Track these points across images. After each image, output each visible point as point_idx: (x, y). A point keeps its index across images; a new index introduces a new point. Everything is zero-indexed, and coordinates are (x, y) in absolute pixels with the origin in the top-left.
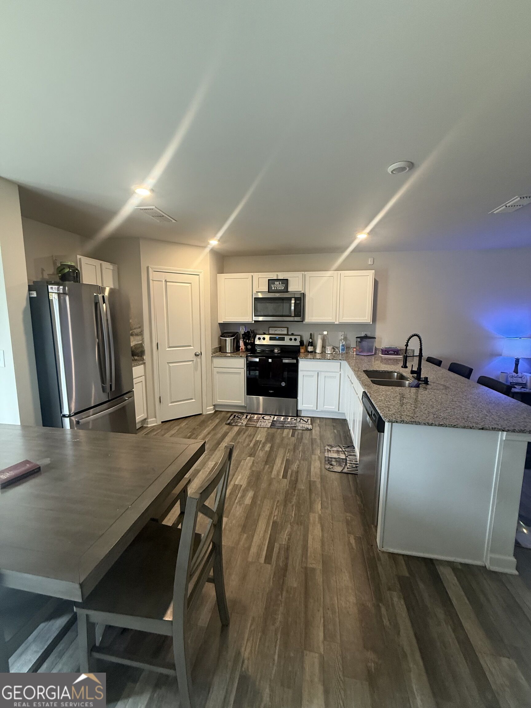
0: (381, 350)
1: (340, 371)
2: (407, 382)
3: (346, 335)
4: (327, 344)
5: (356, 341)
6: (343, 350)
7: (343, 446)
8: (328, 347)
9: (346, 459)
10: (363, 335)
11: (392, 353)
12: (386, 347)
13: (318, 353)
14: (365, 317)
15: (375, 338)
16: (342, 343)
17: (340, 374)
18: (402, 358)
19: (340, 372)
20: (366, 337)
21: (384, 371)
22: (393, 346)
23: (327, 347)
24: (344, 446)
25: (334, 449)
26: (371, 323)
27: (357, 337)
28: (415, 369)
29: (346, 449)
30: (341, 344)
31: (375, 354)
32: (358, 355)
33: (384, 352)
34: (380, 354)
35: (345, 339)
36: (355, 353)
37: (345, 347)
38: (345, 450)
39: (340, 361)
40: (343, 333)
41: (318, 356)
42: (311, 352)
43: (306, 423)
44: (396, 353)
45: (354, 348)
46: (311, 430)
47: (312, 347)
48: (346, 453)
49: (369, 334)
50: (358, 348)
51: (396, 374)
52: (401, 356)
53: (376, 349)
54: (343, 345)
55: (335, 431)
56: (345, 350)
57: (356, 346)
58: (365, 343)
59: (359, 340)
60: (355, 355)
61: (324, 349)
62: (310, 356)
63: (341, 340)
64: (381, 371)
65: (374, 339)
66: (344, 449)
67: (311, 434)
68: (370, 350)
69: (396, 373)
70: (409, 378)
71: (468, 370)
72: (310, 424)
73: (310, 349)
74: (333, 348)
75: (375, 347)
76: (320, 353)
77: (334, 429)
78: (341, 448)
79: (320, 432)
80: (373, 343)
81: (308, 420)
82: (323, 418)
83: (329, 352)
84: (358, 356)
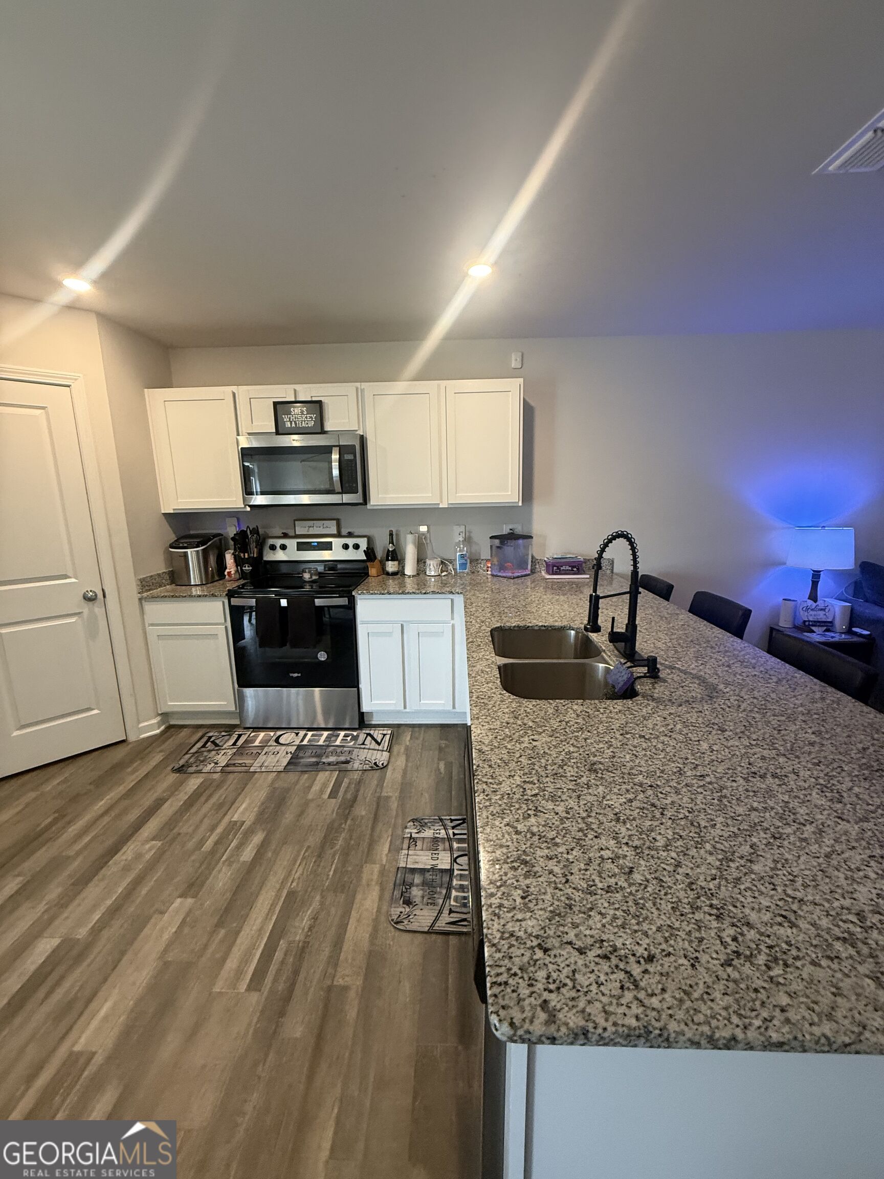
0: (544, 563)
1: (452, 619)
2: (601, 665)
3: (470, 532)
4: (429, 552)
5: (491, 546)
6: (463, 566)
7: (452, 821)
8: (432, 563)
9: (450, 871)
10: (505, 530)
11: (567, 570)
12: (555, 556)
13: (409, 577)
14: (508, 491)
15: (531, 537)
16: (460, 551)
17: (453, 626)
18: (588, 580)
19: (452, 622)
20: (512, 536)
21: (543, 628)
22: (570, 554)
23: (428, 562)
24: (453, 818)
25: (428, 833)
26: (520, 504)
27: (491, 538)
28: (621, 628)
29: (456, 832)
30: (458, 554)
31: (533, 571)
32: (497, 576)
33: (551, 568)
34: (543, 573)
35: (468, 540)
36: (489, 573)
37: (468, 561)
38: (454, 834)
39: (451, 596)
40: (462, 528)
41: (410, 584)
42: (394, 574)
43: (377, 747)
44: (575, 569)
45: (487, 560)
46: (385, 767)
47: (396, 563)
48: (455, 845)
49: (519, 530)
50: (495, 561)
51: (573, 632)
52: (588, 576)
53: (534, 561)
54: (462, 556)
55: (442, 766)
56: (468, 564)
57: (491, 556)
58: (509, 550)
59: (497, 542)
60: (489, 577)
61: (421, 565)
62: (392, 583)
63: (458, 544)
64: (536, 628)
65: (530, 540)
66: (451, 832)
68: (522, 564)
69: (573, 630)
70: (604, 651)
71: (740, 613)
72: (385, 749)
73: (391, 566)
74: (442, 563)
75: (533, 557)
76: (413, 576)
77: (439, 760)
78: (445, 829)
79: (405, 772)
80: (526, 547)
81: (384, 735)
82: (420, 726)
83: (433, 573)
84: (495, 579)
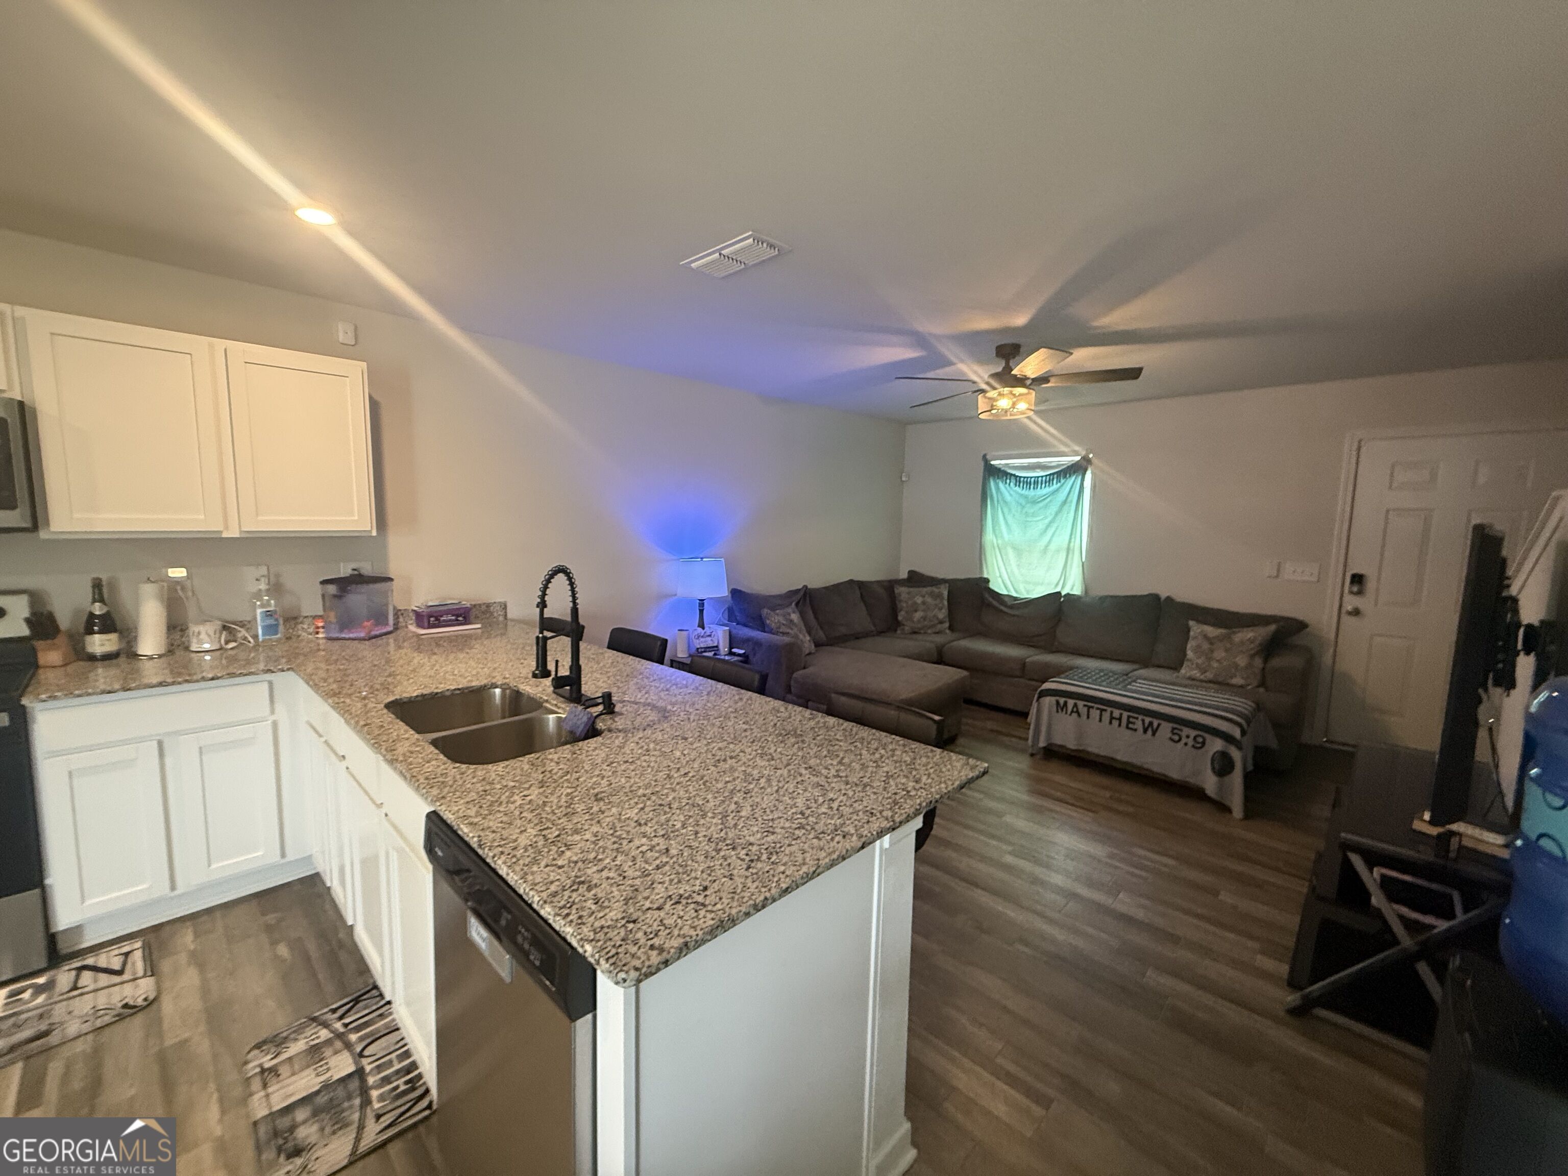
0: (411, 614)
1: (273, 712)
2: (552, 717)
3: (278, 576)
4: (192, 612)
5: (323, 596)
6: (271, 629)
7: (334, 1011)
8: (201, 628)
9: (360, 1073)
10: (345, 570)
11: (450, 620)
12: (430, 604)
13: (151, 658)
14: (353, 516)
15: (391, 580)
16: (262, 606)
17: (275, 725)
18: (480, 631)
19: (273, 718)
20: (358, 579)
21: (458, 692)
22: (451, 599)
23: (194, 629)
24: (334, 1006)
25: (297, 1047)
26: (374, 533)
27: (325, 582)
28: (564, 672)
29: (347, 1021)
30: (259, 611)
31: (396, 628)
32: (338, 639)
33: (426, 621)
34: (413, 628)
35: (276, 589)
36: (320, 636)
37: (281, 622)
38: (346, 1025)
39: (268, 677)
40: (263, 570)
41: (151, 672)
42: (108, 657)
43: (116, 979)
44: (460, 619)
45: (315, 617)
46: (150, 1003)
47: (113, 636)
48: (353, 1037)
49: (367, 569)
50: (332, 616)
51: (498, 691)
52: (479, 626)
53: (398, 613)
54: (269, 614)
55: (283, 950)
56: (281, 628)
57: (324, 610)
58: (357, 599)
59: (332, 589)
60: (321, 642)
61: (177, 635)
62: (102, 675)
63: (258, 595)
64: (448, 693)
65: (389, 584)
66: (338, 1026)
67: (155, 1028)
68: (379, 617)
69: (496, 687)
70: (547, 701)
72: (140, 973)
73: (99, 644)
74: (224, 628)
75: (395, 608)
76: (160, 656)
77: (274, 943)
78: (326, 1025)
79: (205, 991)
80: (386, 594)
81: (127, 954)
82: (209, 911)
83: (207, 646)
84: (337, 644)
